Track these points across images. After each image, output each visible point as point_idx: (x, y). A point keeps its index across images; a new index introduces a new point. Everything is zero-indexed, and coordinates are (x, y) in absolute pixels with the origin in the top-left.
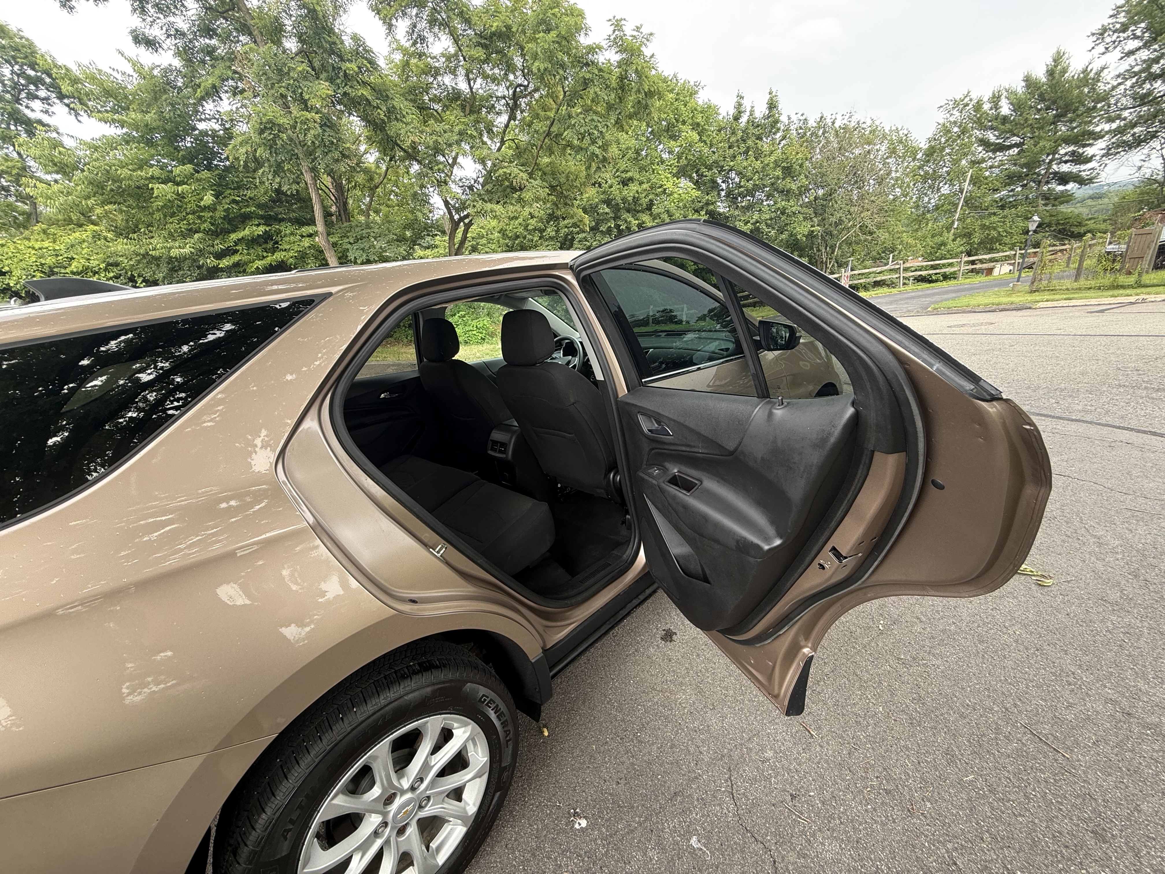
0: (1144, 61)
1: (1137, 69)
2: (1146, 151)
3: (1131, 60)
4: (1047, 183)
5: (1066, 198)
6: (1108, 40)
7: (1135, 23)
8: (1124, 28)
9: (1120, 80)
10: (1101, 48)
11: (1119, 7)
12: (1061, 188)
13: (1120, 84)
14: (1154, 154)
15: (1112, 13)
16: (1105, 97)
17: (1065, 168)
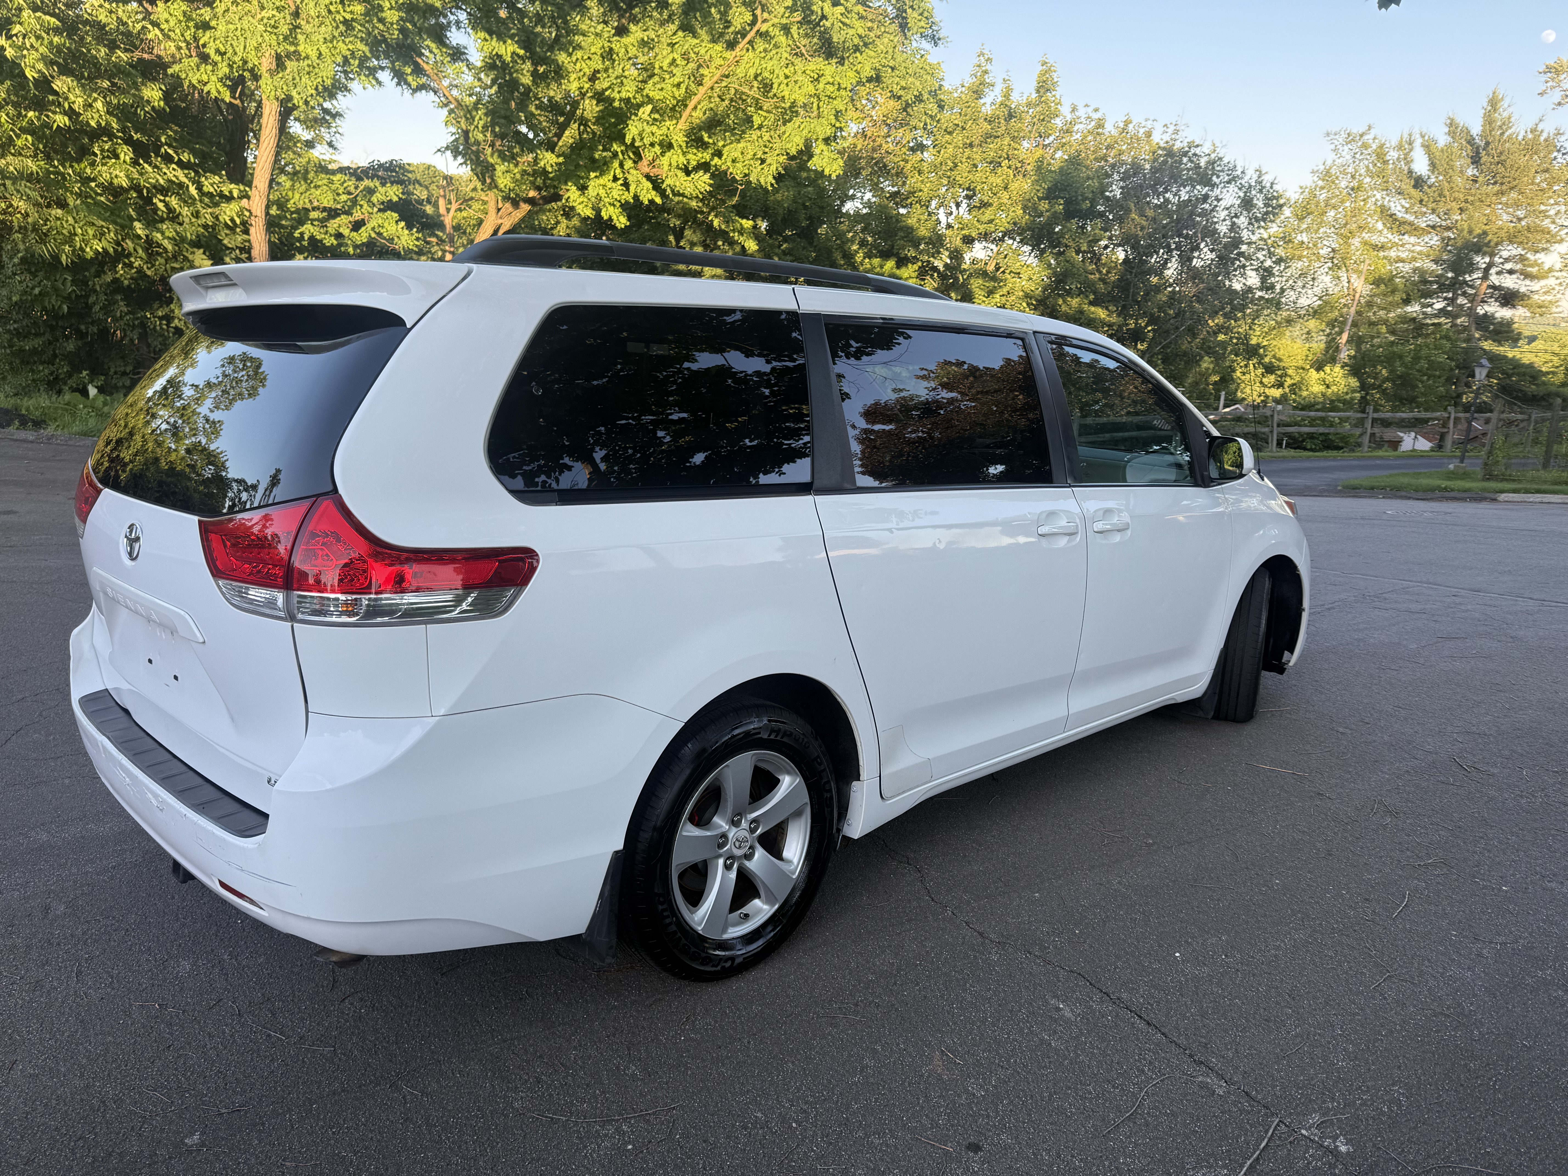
4: (1484, 301)
12: (1504, 313)
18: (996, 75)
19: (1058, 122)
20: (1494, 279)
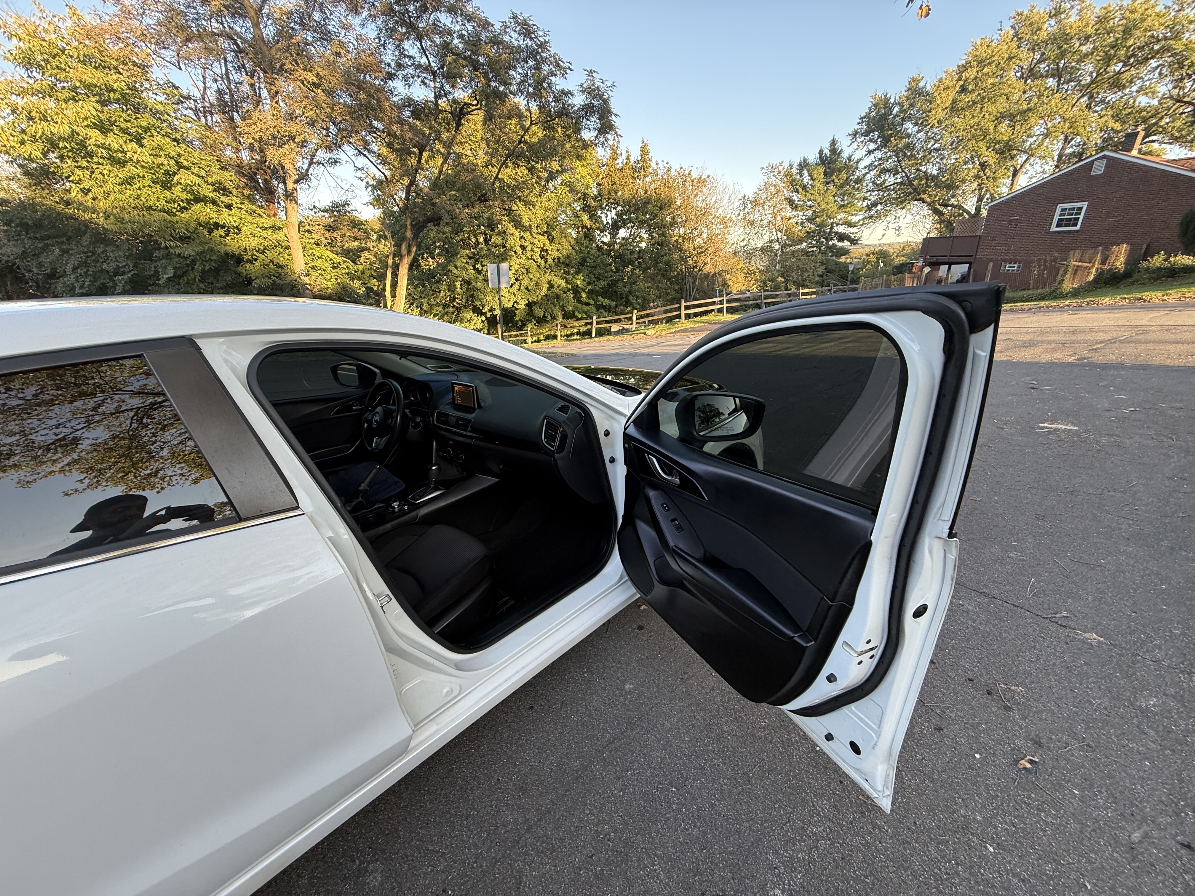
0: (880, 159)
1: (876, 163)
2: (885, 223)
3: (872, 157)
4: (832, 239)
5: (845, 252)
6: (859, 140)
7: (873, 131)
8: (866, 134)
9: (867, 171)
10: (855, 145)
11: (862, 118)
12: (840, 244)
13: (867, 173)
14: (891, 226)
15: (859, 121)
16: (859, 181)
17: (841, 229)
18: (622, 149)
19: (651, 170)
20: (835, 229)
